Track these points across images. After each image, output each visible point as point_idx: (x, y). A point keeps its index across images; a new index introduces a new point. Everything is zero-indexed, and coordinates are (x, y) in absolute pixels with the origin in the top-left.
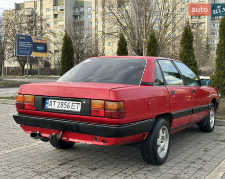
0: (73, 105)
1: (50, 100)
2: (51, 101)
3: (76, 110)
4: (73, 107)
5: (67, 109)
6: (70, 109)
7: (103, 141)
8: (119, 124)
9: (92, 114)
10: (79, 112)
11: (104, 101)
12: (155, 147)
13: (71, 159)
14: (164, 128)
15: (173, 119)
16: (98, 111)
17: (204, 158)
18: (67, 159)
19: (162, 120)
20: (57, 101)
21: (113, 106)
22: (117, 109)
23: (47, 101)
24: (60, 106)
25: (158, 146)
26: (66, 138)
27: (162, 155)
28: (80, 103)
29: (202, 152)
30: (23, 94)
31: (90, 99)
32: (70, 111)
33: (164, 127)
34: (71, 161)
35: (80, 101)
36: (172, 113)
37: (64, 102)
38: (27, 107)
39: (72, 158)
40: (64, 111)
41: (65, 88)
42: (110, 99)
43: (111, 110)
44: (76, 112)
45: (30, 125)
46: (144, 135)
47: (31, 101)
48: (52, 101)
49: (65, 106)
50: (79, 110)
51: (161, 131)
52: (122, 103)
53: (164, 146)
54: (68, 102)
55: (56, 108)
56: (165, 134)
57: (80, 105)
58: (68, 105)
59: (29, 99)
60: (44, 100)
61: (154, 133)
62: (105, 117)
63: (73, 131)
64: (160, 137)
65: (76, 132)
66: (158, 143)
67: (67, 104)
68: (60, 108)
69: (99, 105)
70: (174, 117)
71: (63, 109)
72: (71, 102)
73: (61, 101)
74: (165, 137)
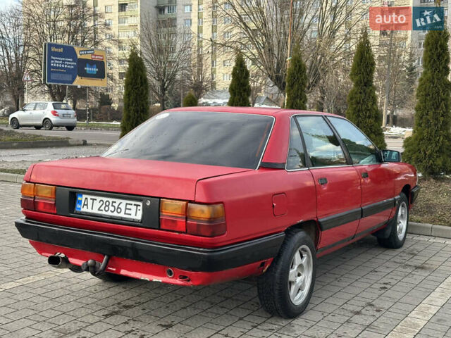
0: (128, 207)
1: (84, 196)
2: (86, 199)
3: (133, 217)
4: (128, 211)
5: (115, 214)
6: (122, 215)
7: (183, 277)
8: (214, 247)
9: (163, 226)
10: (138, 222)
11: (185, 203)
12: (285, 284)
13: (127, 303)
14: (303, 249)
15: (321, 230)
16: (174, 221)
17: (378, 304)
18: (119, 304)
19: (301, 234)
20: (99, 198)
21: (203, 212)
22: (210, 219)
23: (79, 198)
24: (103, 208)
25: (291, 283)
26: (114, 269)
27: (297, 299)
28: (141, 204)
29: (376, 291)
30: (35, 183)
31: (160, 198)
32: (122, 219)
33: (304, 246)
34: (126, 307)
35: (140, 200)
36: (320, 220)
37: (111, 200)
38: (41, 208)
39: (130, 303)
40: (111, 218)
41: (113, 175)
42: (197, 200)
43: (198, 219)
44: (134, 221)
45: (47, 242)
46: (263, 265)
47: (49, 195)
48: (89, 197)
49: (112, 209)
50: (139, 217)
51: (297, 255)
52: (219, 207)
53: (304, 282)
54: (118, 201)
55: (95, 211)
56: (305, 259)
57: (141, 208)
58: (118, 208)
59: (46, 192)
60: (73, 196)
61: (282, 258)
62: (186, 233)
63: (127, 257)
64: (296, 267)
65: (132, 258)
66: (291, 278)
67: (116, 205)
68: (103, 213)
69: (176, 209)
70: (324, 227)
71: (109, 213)
72: (124, 202)
73: (105, 199)
74: (305, 266)
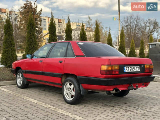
6: (136, 71)
10: (139, 72)
11: (150, 65)
28: (139, 67)
37: (133, 67)
43: (152, 68)
48: (127, 67)
67: (134, 68)
73: (131, 67)
